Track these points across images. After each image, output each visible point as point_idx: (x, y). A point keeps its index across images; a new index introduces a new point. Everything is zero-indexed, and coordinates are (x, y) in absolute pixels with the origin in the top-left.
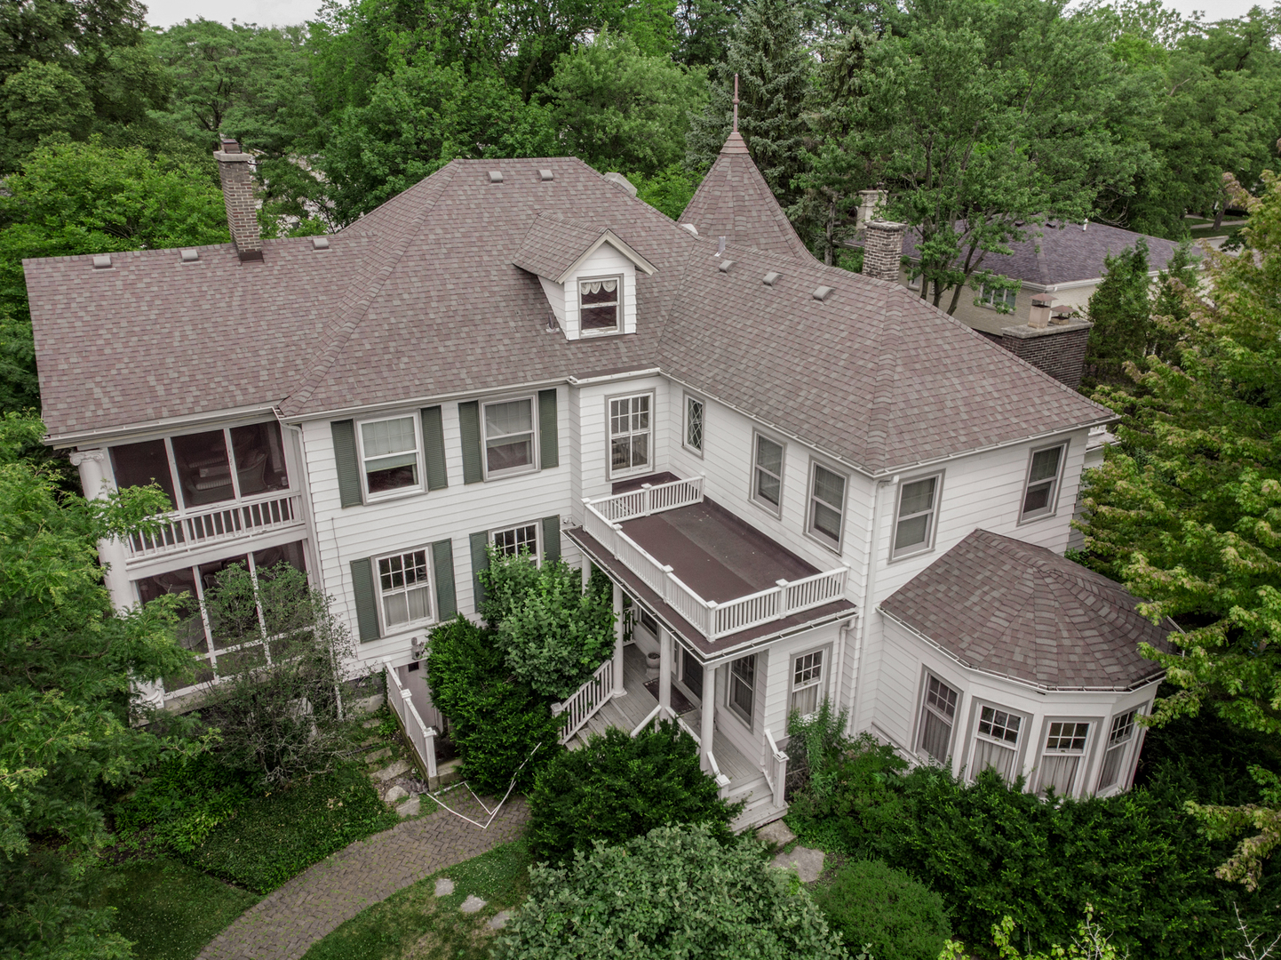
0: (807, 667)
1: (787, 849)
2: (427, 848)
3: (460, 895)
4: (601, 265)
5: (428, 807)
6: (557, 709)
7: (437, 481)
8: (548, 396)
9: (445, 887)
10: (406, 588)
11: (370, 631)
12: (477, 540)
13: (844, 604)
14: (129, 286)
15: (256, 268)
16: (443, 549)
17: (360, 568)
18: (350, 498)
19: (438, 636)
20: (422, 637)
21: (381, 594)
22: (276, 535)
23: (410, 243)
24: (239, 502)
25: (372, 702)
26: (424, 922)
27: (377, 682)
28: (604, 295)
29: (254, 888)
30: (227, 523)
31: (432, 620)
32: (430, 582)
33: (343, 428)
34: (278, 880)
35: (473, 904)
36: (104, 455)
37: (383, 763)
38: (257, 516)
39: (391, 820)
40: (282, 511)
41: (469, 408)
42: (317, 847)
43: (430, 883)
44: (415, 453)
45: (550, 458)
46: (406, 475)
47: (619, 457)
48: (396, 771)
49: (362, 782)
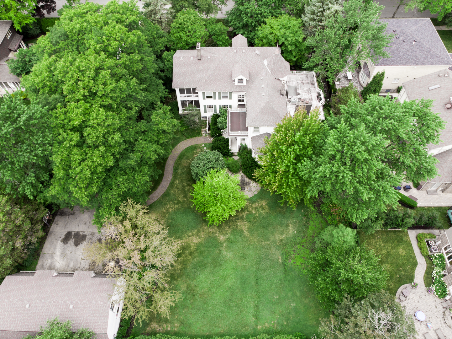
0: (243, 140)
1: (236, 156)
2: (204, 140)
3: (204, 147)
4: (241, 76)
5: (206, 135)
6: (222, 131)
7: (215, 98)
8: (230, 93)
9: (203, 145)
10: (210, 109)
11: (205, 112)
12: (220, 106)
13: (248, 135)
14: (184, 63)
15: (200, 61)
16: (215, 106)
17: (205, 106)
18: (204, 98)
19: (214, 114)
20: (212, 114)
21: (207, 109)
22: (196, 99)
23: (219, 64)
24: (192, 94)
25: (205, 119)
26: (200, 148)
27: (206, 117)
28: (242, 80)
29: (187, 138)
30: (191, 96)
31: (214, 113)
32: (213, 109)
33: (204, 93)
34: (188, 138)
35: (205, 148)
36: (178, 89)
38: (194, 96)
39: (202, 135)
40: (198, 96)
41: (219, 92)
42: (194, 136)
43: (202, 144)
44: (212, 95)
45: (230, 98)
46: (211, 97)
47: (239, 101)
48: (204, 130)
49: (200, 130)
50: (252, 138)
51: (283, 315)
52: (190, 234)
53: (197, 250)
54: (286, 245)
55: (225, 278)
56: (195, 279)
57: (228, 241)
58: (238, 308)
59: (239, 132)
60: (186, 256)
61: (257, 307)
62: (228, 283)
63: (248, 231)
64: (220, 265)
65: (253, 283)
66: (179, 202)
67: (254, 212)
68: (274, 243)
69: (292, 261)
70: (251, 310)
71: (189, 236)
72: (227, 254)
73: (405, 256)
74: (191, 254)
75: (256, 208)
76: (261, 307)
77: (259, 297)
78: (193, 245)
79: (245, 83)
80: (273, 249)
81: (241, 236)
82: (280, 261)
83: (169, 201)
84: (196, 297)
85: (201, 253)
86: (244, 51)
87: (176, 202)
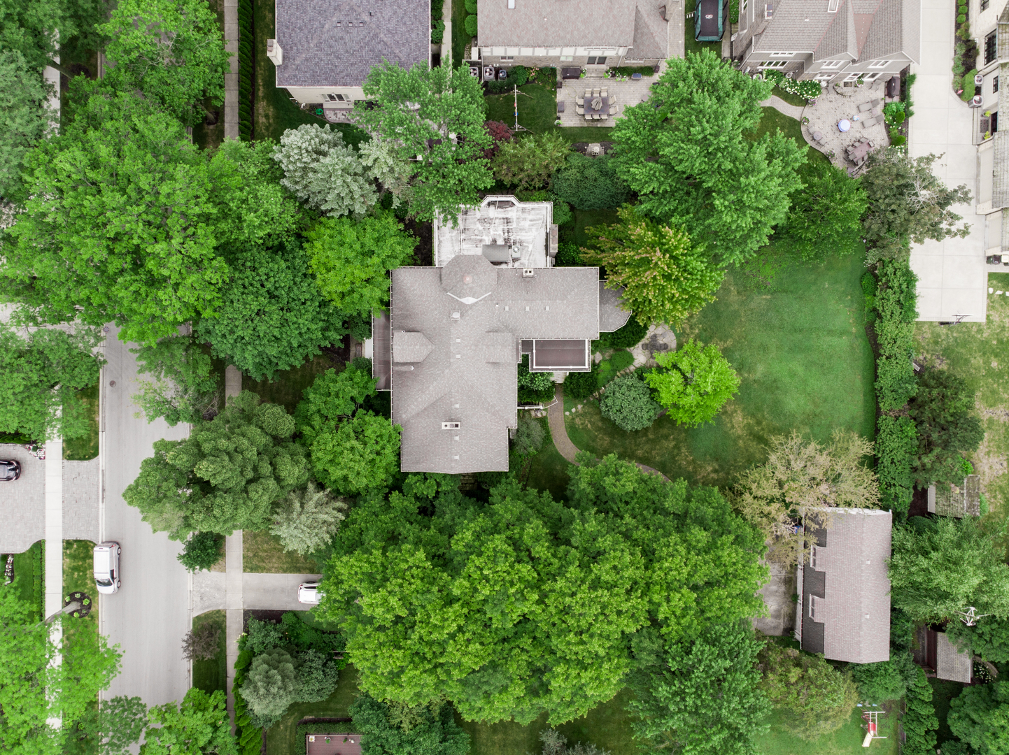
2: (556, 414)
3: (570, 411)
5: (546, 410)
9: (567, 413)
26: (573, 419)
35: (573, 410)
39: (546, 417)
43: (565, 416)
48: (533, 413)
51: (840, 299)
52: (729, 425)
53: (753, 415)
54: (745, 287)
55: (793, 375)
56: (794, 415)
57: (740, 370)
58: (831, 356)
60: (763, 429)
61: (831, 333)
62: (800, 370)
63: (725, 342)
64: (775, 381)
65: (800, 336)
66: (677, 447)
67: (697, 331)
68: (742, 303)
69: (769, 280)
70: (835, 341)
71: (733, 427)
72: (760, 370)
74: (759, 423)
75: (691, 328)
76: (831, 327)
77: (819, 329)
78: (745, 421)
80: (753, 305)
81: (733, 352)
82: (769, 297)
83: (675, 462)
84: (818, 411)
85: (759, 409)
87: (676, 451)
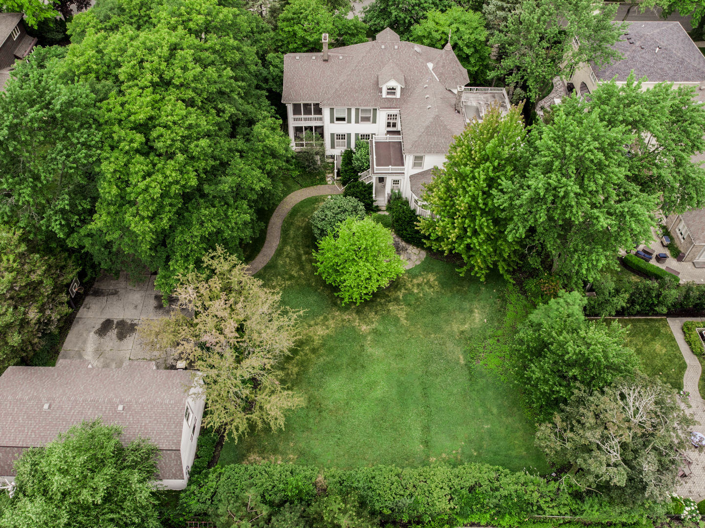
0: (396, 182)
1: (384, 210)
2: (330, 190)
3: (331, 199)
4: (392, 83)
5: (333, 184)
6: (359, 174)
7: (349, 122)
8: (375, 110)
9: (330, 197)
10: (341, 140)
11: (333, 147)
12: (357, 135)
13: (403, 173)
14: (301, 65)
15: (326, 64)
16: (349, 135)
17: (332, 135)
18: (332, 121)
19: (346, 151)
20: (343, 151)
21: (336, 140)
22: (318, 124)
23: (357, 66)
24: (313, 116)
25: (331, 160)
26: (324, 201)
27: (332, 157)
28: (393, 89)
29: (302, 186)
30: (310, 119)
31: (346, 148)
32: (346, 140)
33: (332, 110)
34: (306, 187)
36: (291, 105)
37: (329, 173)
38: (315, 119)
39: (326, 184)
40: (321, 119)
41: (357, 110)
42: (313, 184)
43: (327, 195)
44: (345, 116)
45: (374, 122)
46: (343, 119)
47: (389, 125)
48: (331, 175)
49: (324, 175)
50: (411, 177)
51: (471, 442)
52: (312, 322)
53: (323, 345)
54: (470, 339)
55: (371, 386)
56: (321, 387)
57: (375, 333)
58: (396, 430)
59: (390, 167)
60: (306, 354)
61: (426, 429)
62: (378, 393)
63: (406, 319)
64: (363, 366)
65: (418, 393)
66: (291, 277)
67: (416, 291)
68: (451, 335)
69: (481, 363)
70: (417, 434)
71: (310, 326)
72: (374, 351)
73: (665, 355)
74: (314, 351)
75: (419, 285)
76: (433, 428)
77: (430, 415)
78: (316, 338)
79: (398, 95)
80: (450, 346)
81: (395, 326)
82: (462, 362)
83: (276, 275)
84: (324, 414)
85: (331, 350)
86: (396, 47)
87: (287, 277)
